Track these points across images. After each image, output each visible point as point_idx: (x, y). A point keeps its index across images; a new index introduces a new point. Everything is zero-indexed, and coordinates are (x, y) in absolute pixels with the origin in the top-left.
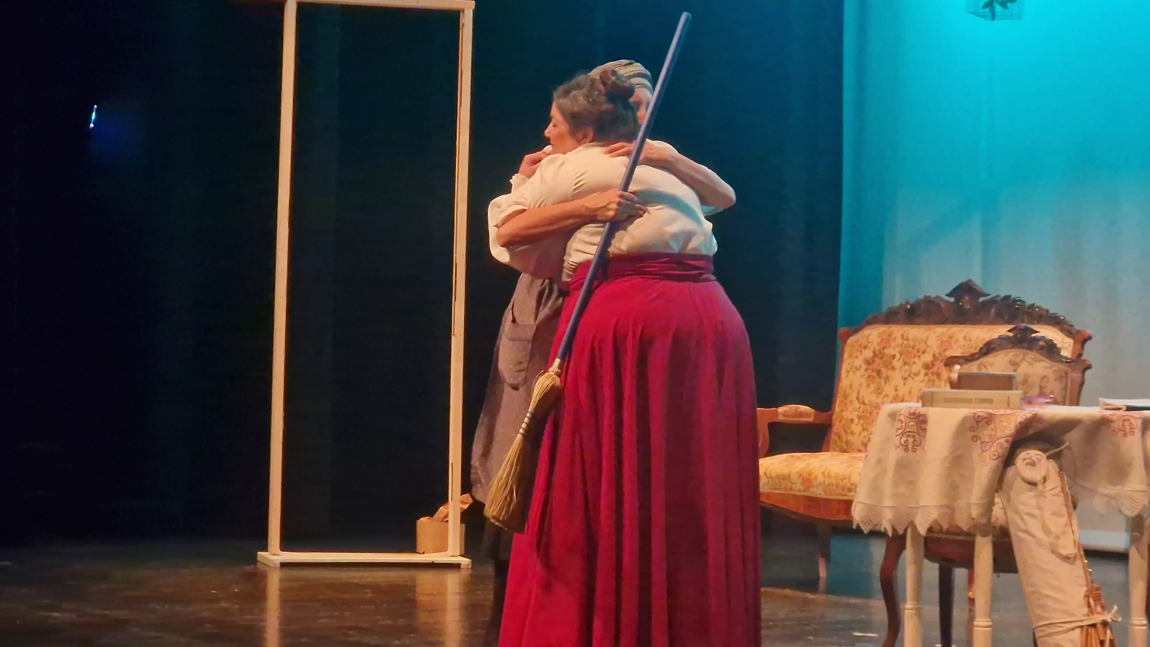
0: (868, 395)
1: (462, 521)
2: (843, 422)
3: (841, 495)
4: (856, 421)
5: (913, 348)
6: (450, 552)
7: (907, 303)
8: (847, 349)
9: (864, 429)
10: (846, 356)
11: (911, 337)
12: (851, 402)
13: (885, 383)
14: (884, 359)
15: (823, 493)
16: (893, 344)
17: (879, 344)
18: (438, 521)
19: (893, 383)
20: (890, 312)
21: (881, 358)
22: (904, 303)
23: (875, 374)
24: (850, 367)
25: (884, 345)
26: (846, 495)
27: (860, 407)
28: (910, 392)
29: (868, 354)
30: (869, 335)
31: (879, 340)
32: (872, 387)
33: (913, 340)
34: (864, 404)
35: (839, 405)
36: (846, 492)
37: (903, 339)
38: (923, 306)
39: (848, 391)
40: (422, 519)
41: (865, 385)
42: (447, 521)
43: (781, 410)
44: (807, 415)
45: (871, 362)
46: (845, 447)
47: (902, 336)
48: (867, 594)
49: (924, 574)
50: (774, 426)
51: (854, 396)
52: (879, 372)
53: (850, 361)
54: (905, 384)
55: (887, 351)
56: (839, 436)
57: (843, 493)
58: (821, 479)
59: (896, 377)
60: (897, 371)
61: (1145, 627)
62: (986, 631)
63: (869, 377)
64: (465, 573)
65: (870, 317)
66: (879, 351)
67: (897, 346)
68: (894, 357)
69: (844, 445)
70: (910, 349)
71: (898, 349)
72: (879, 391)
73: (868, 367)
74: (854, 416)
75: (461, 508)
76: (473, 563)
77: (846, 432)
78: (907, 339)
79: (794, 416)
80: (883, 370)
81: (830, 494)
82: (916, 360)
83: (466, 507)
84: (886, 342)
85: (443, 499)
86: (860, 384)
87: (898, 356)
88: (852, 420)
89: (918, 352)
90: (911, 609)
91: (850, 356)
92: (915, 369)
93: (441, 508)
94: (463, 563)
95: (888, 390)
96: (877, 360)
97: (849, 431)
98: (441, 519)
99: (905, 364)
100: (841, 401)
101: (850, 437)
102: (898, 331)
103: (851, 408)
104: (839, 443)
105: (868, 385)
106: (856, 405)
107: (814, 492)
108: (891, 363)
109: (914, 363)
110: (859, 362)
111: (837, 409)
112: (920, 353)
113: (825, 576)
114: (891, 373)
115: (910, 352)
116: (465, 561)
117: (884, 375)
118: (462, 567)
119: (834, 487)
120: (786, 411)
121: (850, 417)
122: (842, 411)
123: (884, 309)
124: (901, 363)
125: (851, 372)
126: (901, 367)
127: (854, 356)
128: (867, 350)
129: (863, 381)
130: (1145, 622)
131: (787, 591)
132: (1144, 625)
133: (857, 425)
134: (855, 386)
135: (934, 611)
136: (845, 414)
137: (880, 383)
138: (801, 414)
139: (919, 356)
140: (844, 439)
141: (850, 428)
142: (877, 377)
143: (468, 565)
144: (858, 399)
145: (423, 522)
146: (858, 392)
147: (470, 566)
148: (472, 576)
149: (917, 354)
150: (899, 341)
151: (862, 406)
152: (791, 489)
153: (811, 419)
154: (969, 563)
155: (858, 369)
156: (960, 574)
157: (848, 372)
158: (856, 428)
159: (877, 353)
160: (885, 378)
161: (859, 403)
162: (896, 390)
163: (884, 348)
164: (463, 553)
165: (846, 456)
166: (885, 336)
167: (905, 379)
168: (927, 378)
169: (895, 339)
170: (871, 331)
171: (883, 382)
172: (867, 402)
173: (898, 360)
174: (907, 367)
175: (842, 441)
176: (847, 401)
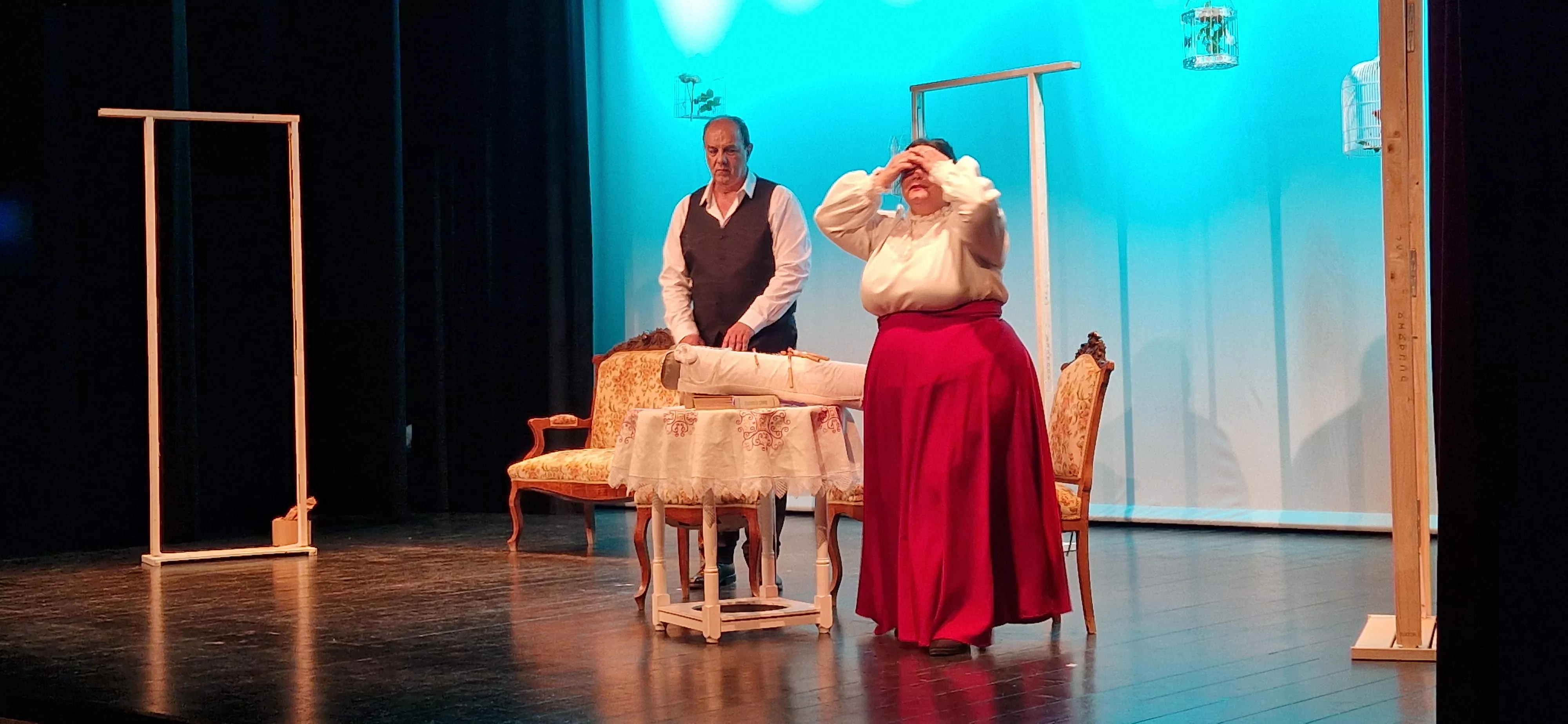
0: (618, 404)
1: (309, 519)
2: (600, 426)
3: (600, 480)
4: (610, 424)
5: (650, 368)
6: (300, 543)
7: (644, 334)
8: (600, 372)
9: (616, 430)
10: (599, 376)
11: (648, 360)
12: (605, 411)
13: (630, 395)
14: (628, 377)
15: (587, 480)
16: (634, 365)
17: (624, 366)
18: (289, 520)
19: (635, 395)
20: (632, 342)
21: (626, 377)
22: (641, 335)
23: (622, 388)
24: (603, 384)
25: (627, 366)
26: (604, 481)
27: (612, 414)
28: (648, 401)
29: (616, 374)
30: (617, 359)
31: (624, 363)
32: (620, 398)
33: (650, 362)
34: (615, 412)
35: (597, 413)
36: (604, 478)
37: (642, 361)
38: (656, 336)
39: (602, 402)
40: (277, 519)
41: (614, 396)
42: (297, 520)
43: (552, 419)
44: (573, 422)
45: (619, 380)
46: (602, 445)
47: (641, 359)
48: (624, 554)
49: (666, 536)
50: (548, 432)
51: (607, 406)
52: (624, 387)
53: (603, 379)
54: (644, 395)
55: (630, 371)
56: (597, 436)
57: (603, 479)
58: (585, 469)
59: (638, 390)
60: (638, 386)
61: (828, 565)
62: (714, 576)
63: (617, 390)
64: (312, 559)
65: (616, 346)
66: (624, 371)
67: (638, 366)
68: (636, 374)
69: (601, 442)
70: (648, 369)
71: (638, 369)
72: (625, 401)
73: (616, 383)
74: (608, 421)
75: (308, 509)
76: (318, 550)
77: (602, 433)
78: (645, 361)
79: (562, 423)
80: (628, 385)
81: (593, 480)
82: (652, 376)
83: (311, 507)
84: (629, 363)
85: (292, 502)
86: (611, 397)
87: (639, 374)
88: (607, 424)
89: (654, 370)
90: (656, 563)
91: (602, 376)
92: (652, 383)
93: (292, 510)
94: (310, 552)
95: (632, 400)
96: (623, 378)
97: (604, 432)
98: (291, 518)
99: (644, 380)
100: (597, 410)
101: (605, 437)
102: (637, 355)
103: (605, 415)
104: (597, 442)
105: (617, 397)
106: (609, 412)
107: (580, 480)
108: (633, 380)
109: (651, 378)
110: (609, 380)
111: (595, 417)
112: (655, 371)
113: (592, 543)
114: (633, 387)
115: (648, 371)
116: (312, 550)
117: (628, 389)
118: (310, 554)
119: (595, 475)
120: (556, 420)
121: (605, 422)
122: (598, 418)
123: (627, 340)
124: (641, 379)
125: (604, 388)
126: (641, 383)
127: (606, 376)
128: (615, 371)
129: (613, 394)
130: (828, 561)
131: (564, 556)
132: (828, 563)
133: (610, 427)
134: (607, 398)
135: (675, 564)
136: (601, 420)
137: (626, 395)
138: (567, 422)
139: (655, 374)
140: (601, 438)
141: (605, 430)
142: (623, 391)
143: (315, 553)
144: (610, 407)
145: (277, 522)
146: (610, 403)
147: (316, 554)
148: (318, 561)
149: (653, 372)
150: (639, 363)
151: (614, 413)
152: (562, 478)
153: (575, 425)
154: (699, 525)
155: (609, 385)
156: (693, 534)
157: (601, 388)
158: (610, 430)
159: (623, 373)
160: (630, 391)
161: (611, 410)
162: (638, 400)
163: (628, 369)
164: (310, 543)
165: (603, 451)
166: (628, 360)
167: (644, 391)
168: (660, 391)
169: (636, 362)
170: (618, 356)
171: (628, 393)
172: (617, 410)
173: (639, 377)
174: (646, 382)
175: (598, 440)
176: (602, 409)
